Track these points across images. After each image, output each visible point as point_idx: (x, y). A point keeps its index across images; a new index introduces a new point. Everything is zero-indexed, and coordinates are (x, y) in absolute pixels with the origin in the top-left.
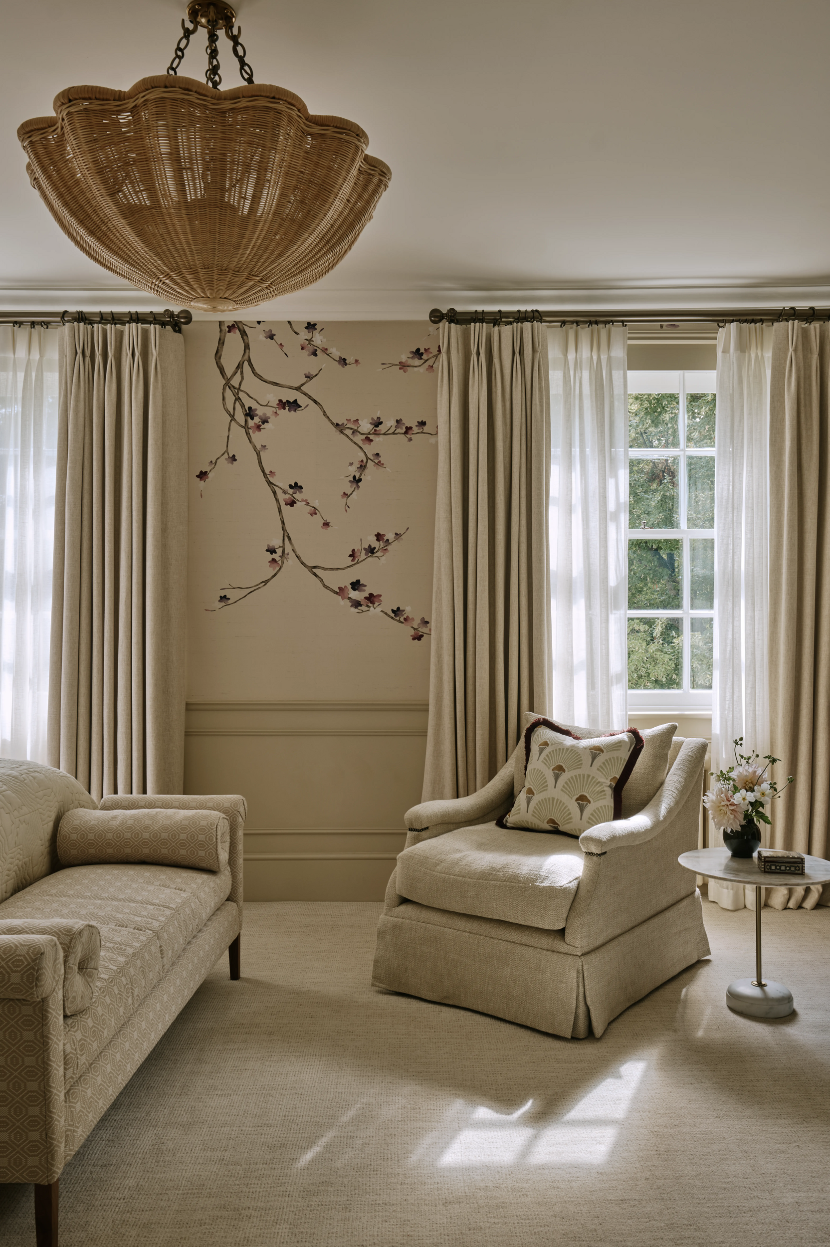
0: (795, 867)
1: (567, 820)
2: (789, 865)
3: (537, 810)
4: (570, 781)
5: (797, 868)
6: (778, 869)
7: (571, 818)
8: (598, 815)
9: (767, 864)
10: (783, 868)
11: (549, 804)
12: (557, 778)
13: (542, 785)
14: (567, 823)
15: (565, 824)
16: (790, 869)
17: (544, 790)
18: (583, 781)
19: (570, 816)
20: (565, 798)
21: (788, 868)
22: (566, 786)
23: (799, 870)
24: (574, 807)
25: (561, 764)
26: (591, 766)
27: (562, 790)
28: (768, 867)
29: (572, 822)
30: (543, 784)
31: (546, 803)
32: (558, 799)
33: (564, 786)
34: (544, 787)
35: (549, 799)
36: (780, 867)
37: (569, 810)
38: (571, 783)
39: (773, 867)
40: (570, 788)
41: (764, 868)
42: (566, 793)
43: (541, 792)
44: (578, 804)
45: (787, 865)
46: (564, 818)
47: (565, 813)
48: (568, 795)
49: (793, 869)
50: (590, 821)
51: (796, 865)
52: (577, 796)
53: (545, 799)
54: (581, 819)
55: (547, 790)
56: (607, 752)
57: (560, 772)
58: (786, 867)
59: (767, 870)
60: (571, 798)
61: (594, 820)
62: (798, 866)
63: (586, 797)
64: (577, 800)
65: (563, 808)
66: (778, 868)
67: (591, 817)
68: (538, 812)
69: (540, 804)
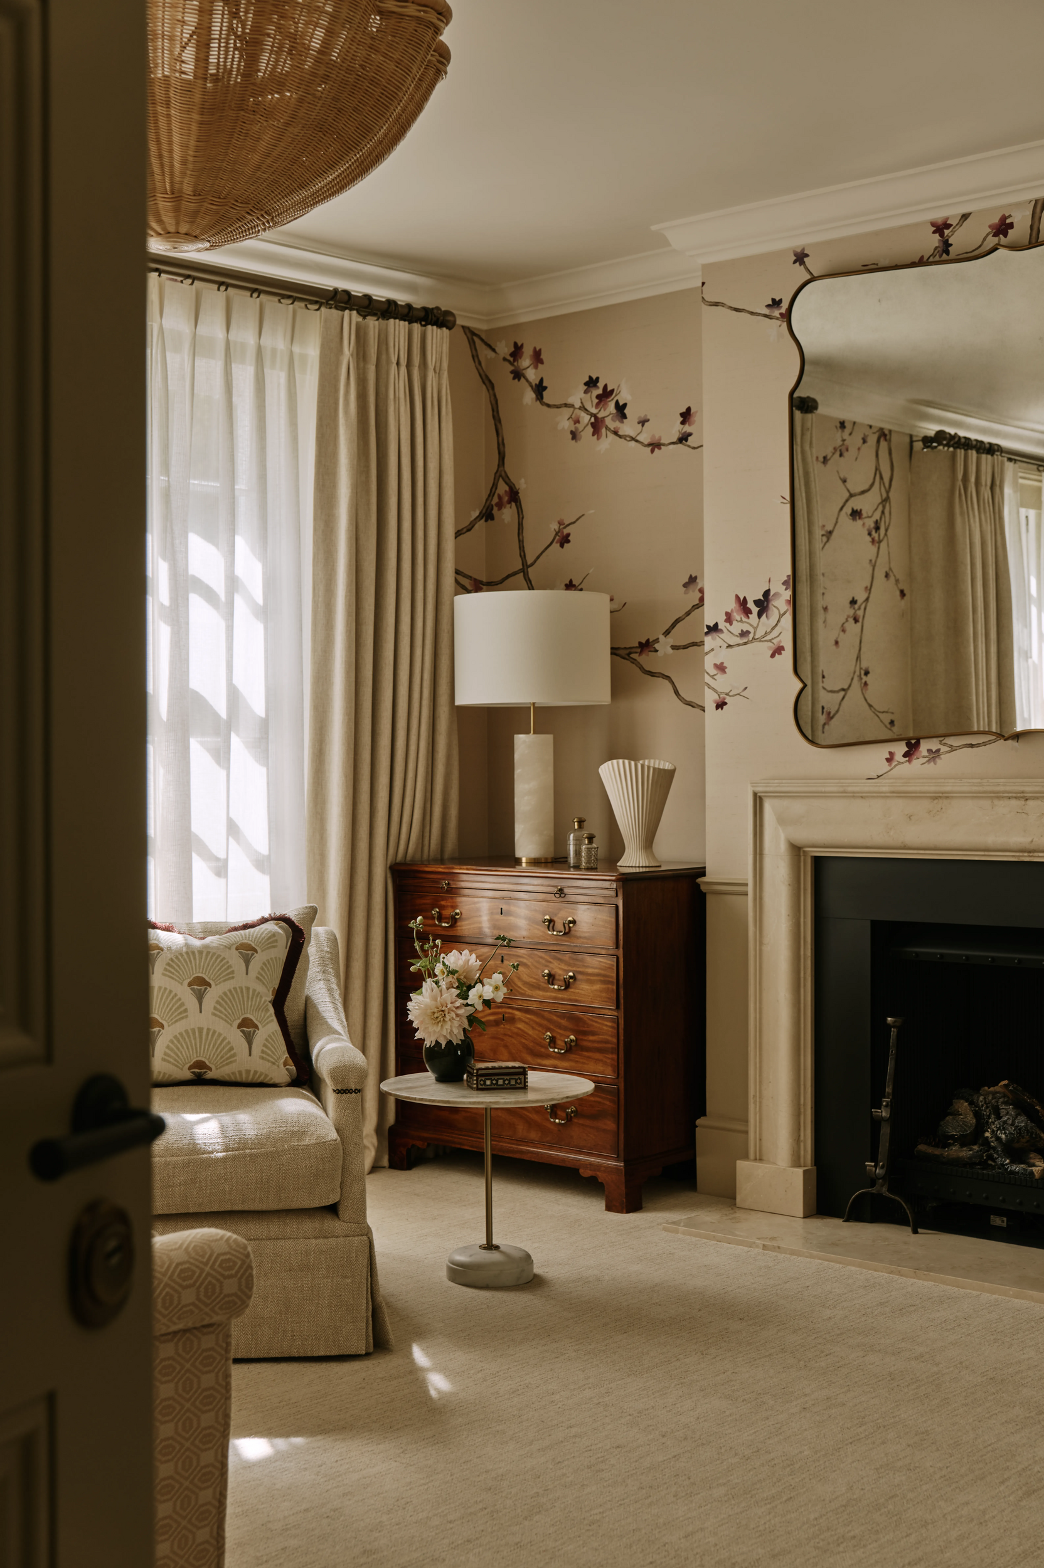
0: (516, 1080)
1: (227, 1059)
2: (508, 1077)
3: (172, 1050)
4: (223, 999)
5: (519, 1081)
6: (494, 1085)
7: (234, 1055)
8: (272, 1045)
9: (480, 1079)
10: (501, 1082)
11: (195, 1039)
12: (200, 997)
13: (176, 1010)
14: (227, 1064)
15: (223, 1066)
16: (509, 1083)
17: (182, 1018)
18: (243, 996)
19: (232, 1052)
20: (220, 1026)
21: (507, 1082)
22: (218, 1007)
23: (521, 1083)
24: (236, 1038)
25: (200, 975)
26: (247, 974)
27: (214, 1014)
28: (482, 1082)
29: (235, 1061)
30: (178, 1008)
31: (189, 1037)
32: (208, 1030)
33: (215, 1008)
34: (181, 1013)
35: (193, 1030)
36: (497, 1081)
37: (229, 1043)
38: (226, 1002)
39: (488, 1083)
40: (225, 1009)
41: (477, 1084)
42: (222, 1018)
43: (176, 1021)
44: (243, 1032)
45: (505, 1078)
46: (222, 1057)
47: (223, 1048)
48: (225, 1021)
49: (513, 1082)
50: (264, 1056)
51: (517, 1077)
52: (239, 1021)
53: (186, 1031)
54: (250, 1055)
55: (187, 1017)
56: (262, 951)
57: (203, 988)
58: (504, 1081)
59: (480, 1087)
60: (231, 1025)
61: (270, 1052)
62: (520, 1079)
63: (251, 1020)
64: (239, 1026)
65: (219, 1042)
66: (494, 1082)
67: (265, 1049)
68: (175, 1053)
69: (178, 1041)
